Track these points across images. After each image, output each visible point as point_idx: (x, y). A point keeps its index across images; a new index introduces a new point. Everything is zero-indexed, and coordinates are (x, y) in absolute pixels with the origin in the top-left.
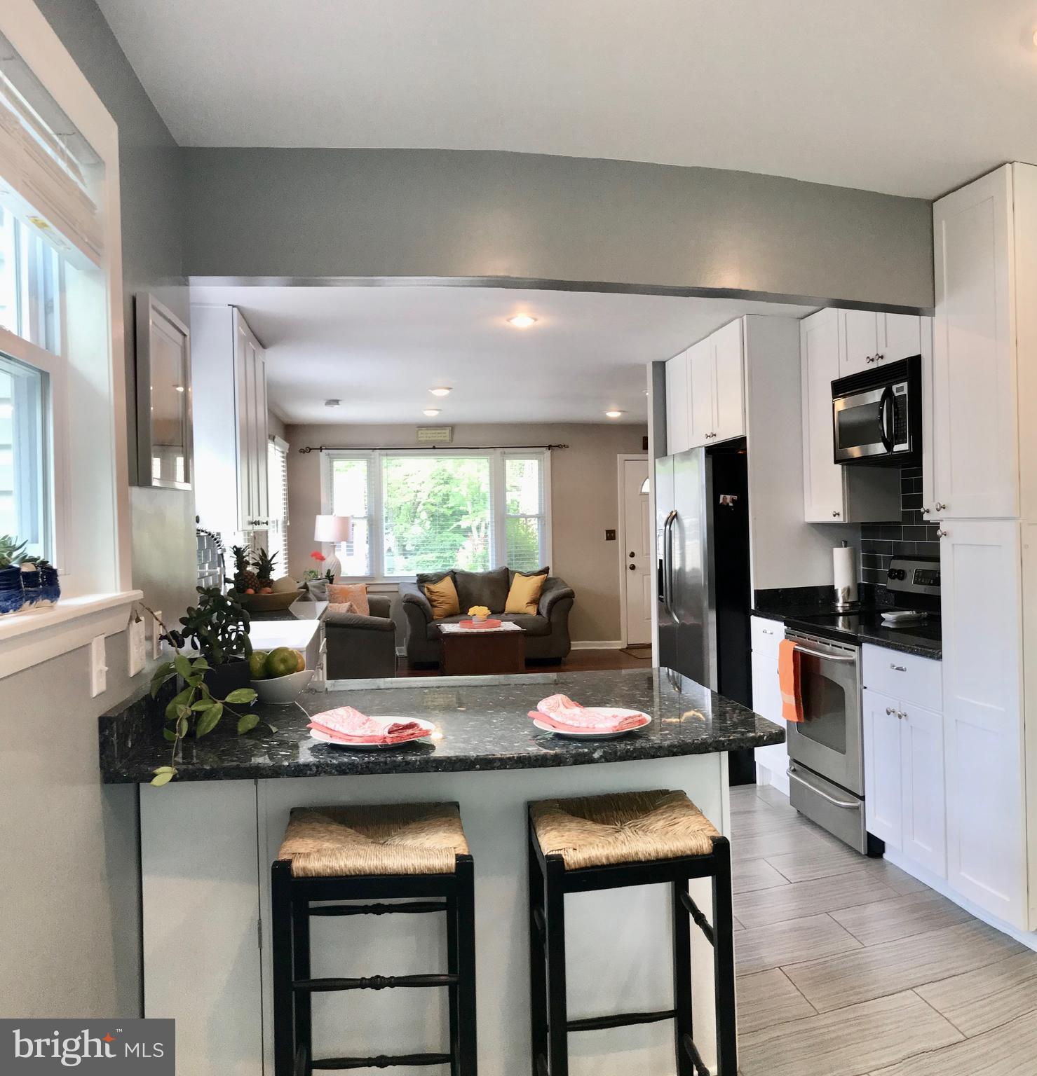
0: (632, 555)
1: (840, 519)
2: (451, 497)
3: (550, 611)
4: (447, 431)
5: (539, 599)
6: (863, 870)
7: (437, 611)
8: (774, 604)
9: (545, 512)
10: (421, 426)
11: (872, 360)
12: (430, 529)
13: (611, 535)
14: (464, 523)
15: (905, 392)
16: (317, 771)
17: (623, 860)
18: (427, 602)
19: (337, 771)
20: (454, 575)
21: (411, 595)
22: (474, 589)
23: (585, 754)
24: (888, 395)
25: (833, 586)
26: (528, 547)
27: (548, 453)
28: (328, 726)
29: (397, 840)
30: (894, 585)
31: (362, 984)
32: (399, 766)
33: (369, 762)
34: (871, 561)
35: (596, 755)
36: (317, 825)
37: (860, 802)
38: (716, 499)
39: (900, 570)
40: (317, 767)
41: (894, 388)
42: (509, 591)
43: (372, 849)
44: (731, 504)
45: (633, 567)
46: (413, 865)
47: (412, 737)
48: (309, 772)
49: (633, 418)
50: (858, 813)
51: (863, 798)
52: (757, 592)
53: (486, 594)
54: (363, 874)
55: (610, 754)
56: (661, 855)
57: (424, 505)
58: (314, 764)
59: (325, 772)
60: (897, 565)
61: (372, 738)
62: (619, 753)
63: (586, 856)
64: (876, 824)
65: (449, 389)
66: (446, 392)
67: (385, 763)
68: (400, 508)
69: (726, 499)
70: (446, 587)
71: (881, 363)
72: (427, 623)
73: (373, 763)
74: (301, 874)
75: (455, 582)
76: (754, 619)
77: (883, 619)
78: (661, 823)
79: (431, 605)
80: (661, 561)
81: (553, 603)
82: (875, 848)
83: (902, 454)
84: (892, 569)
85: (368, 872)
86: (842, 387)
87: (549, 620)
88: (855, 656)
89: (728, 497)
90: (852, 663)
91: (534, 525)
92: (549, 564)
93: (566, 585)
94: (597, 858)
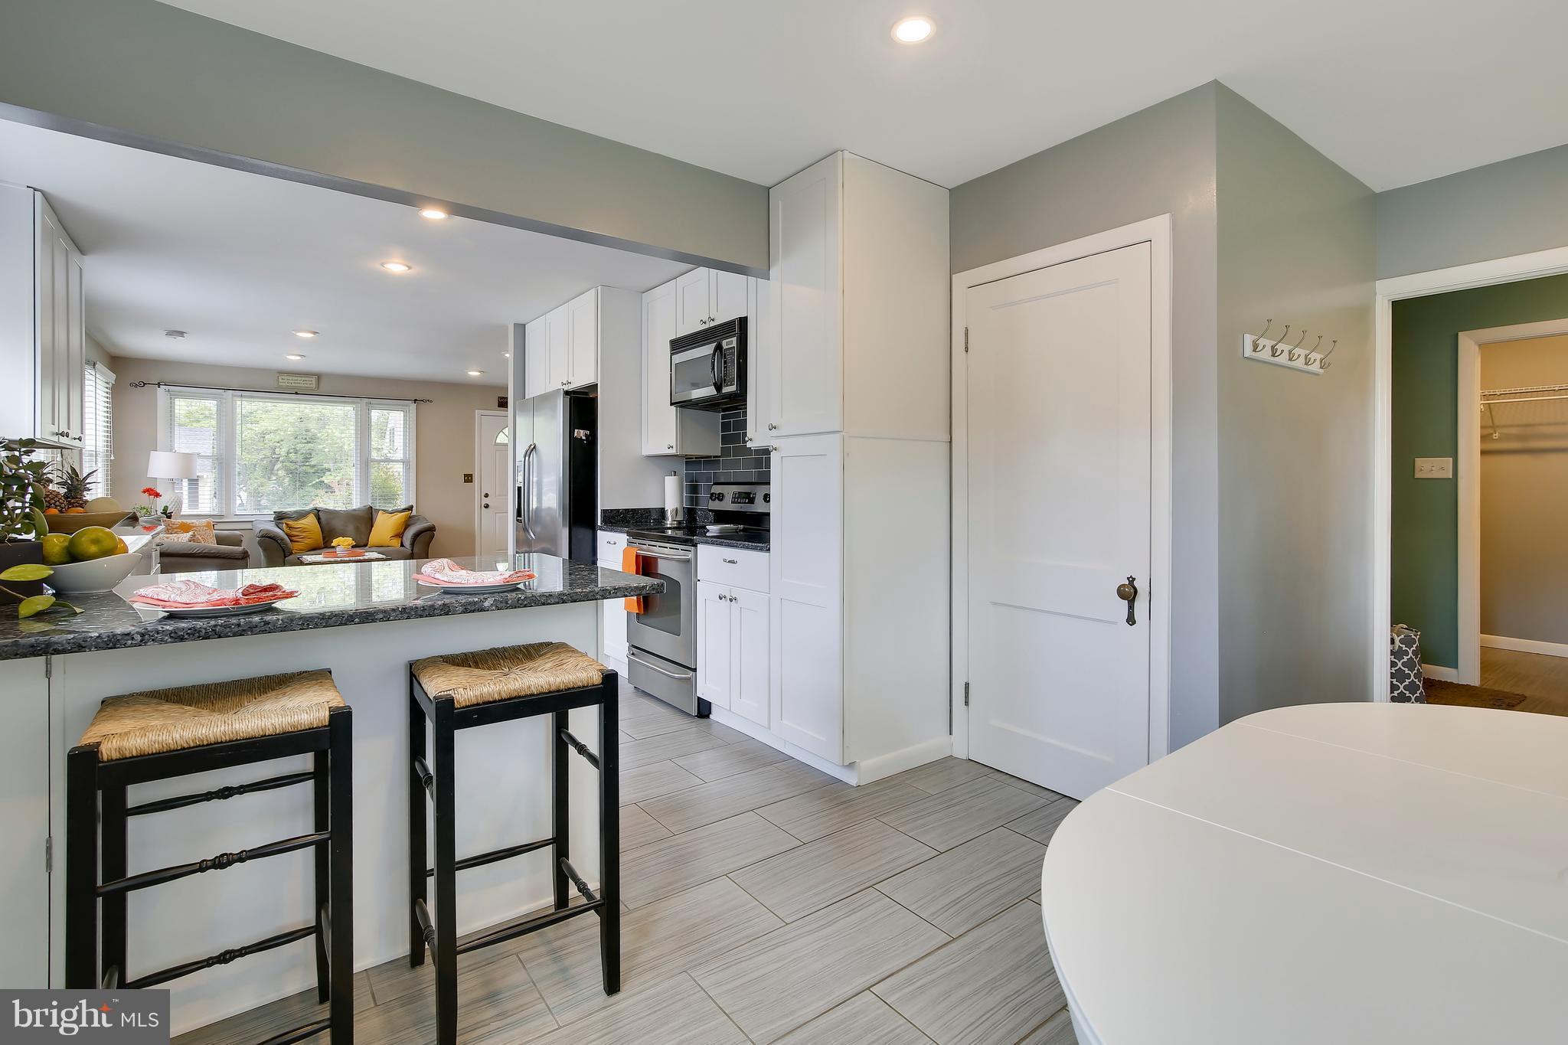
0: (487, 496)
1: (673, 451)
2: (313, 454)
3: (413, 544)
4: (314, 380)
5: (403, 533)
6: (695, 726)
7: (296, 546)
8: (617, 519)
9: (409, 458)
10: (281, 373)
11: (705, 323)
12: (289, 485)
13: (469, 478)
14: (327, 479)
15: (734, 344)
16: (141, 641)
17: (515, 694)
18: (286, 537)
19: (171, 637)
20: (317, 513)
21: (267, 530)
22: (338, 524)
23: (475, 603)
24: (719, 348)
25: (664, 508)
26: (390, 488)
27: (414, 406)
28: (160, 598)
29: (252, 708)
30: (716, 505)
31: (202, 867)
32: (256, 626)
33: (215, 626)
34: (694, 489)
35: (486, 604)
36: (142, 708)
37: (691, 673)
38: (571, 433)
39: (720, 493)
40: (142, 635)
41: (724, 343)
42: (372, 526)
43: (217, 717)
44: (584, 438)
45: (487, 506)
46: (272, 724)
47: (272, 598)
48: (130, 642)
49: (493, 379)
50: (691, 684)
51: (695, 670)
52: (604, 511)
53: (351, 528)
54: (205, 743)
55: (501, 602)
56: (553, 688)
57: (283, 462)
58: (138, 633)
59: (153, 640)
60: (717, 489)
61: (222, 601)
62: (510, 601)
63: (478, 693)
64: (704, 691)
65: (315, 333)
66: (311, 335)
67: (239, 625)
68: (255, 466)
69: (580, 434)
70: (310, 521)
71: (712, 324)
72: (285, 557)
73: (221, 626)
74: (115, 755)
75: (319, 519)
76: (599, 533)
77: (708, 531)
78: (549, 665)
79: (291, 541)
80: (519, 488)
81: (416, 536)
82: (704, 710)
83: (730, 396)
84: (713, 493)
85: (213, 740)
86: (678, 345)
87: (412, 550)
88: (690, 556)
89: (582, 431)
90: (688, 561)
91: (399, 468)
92: (413, 502)
93: (427, 521)
94: (490, 694)
